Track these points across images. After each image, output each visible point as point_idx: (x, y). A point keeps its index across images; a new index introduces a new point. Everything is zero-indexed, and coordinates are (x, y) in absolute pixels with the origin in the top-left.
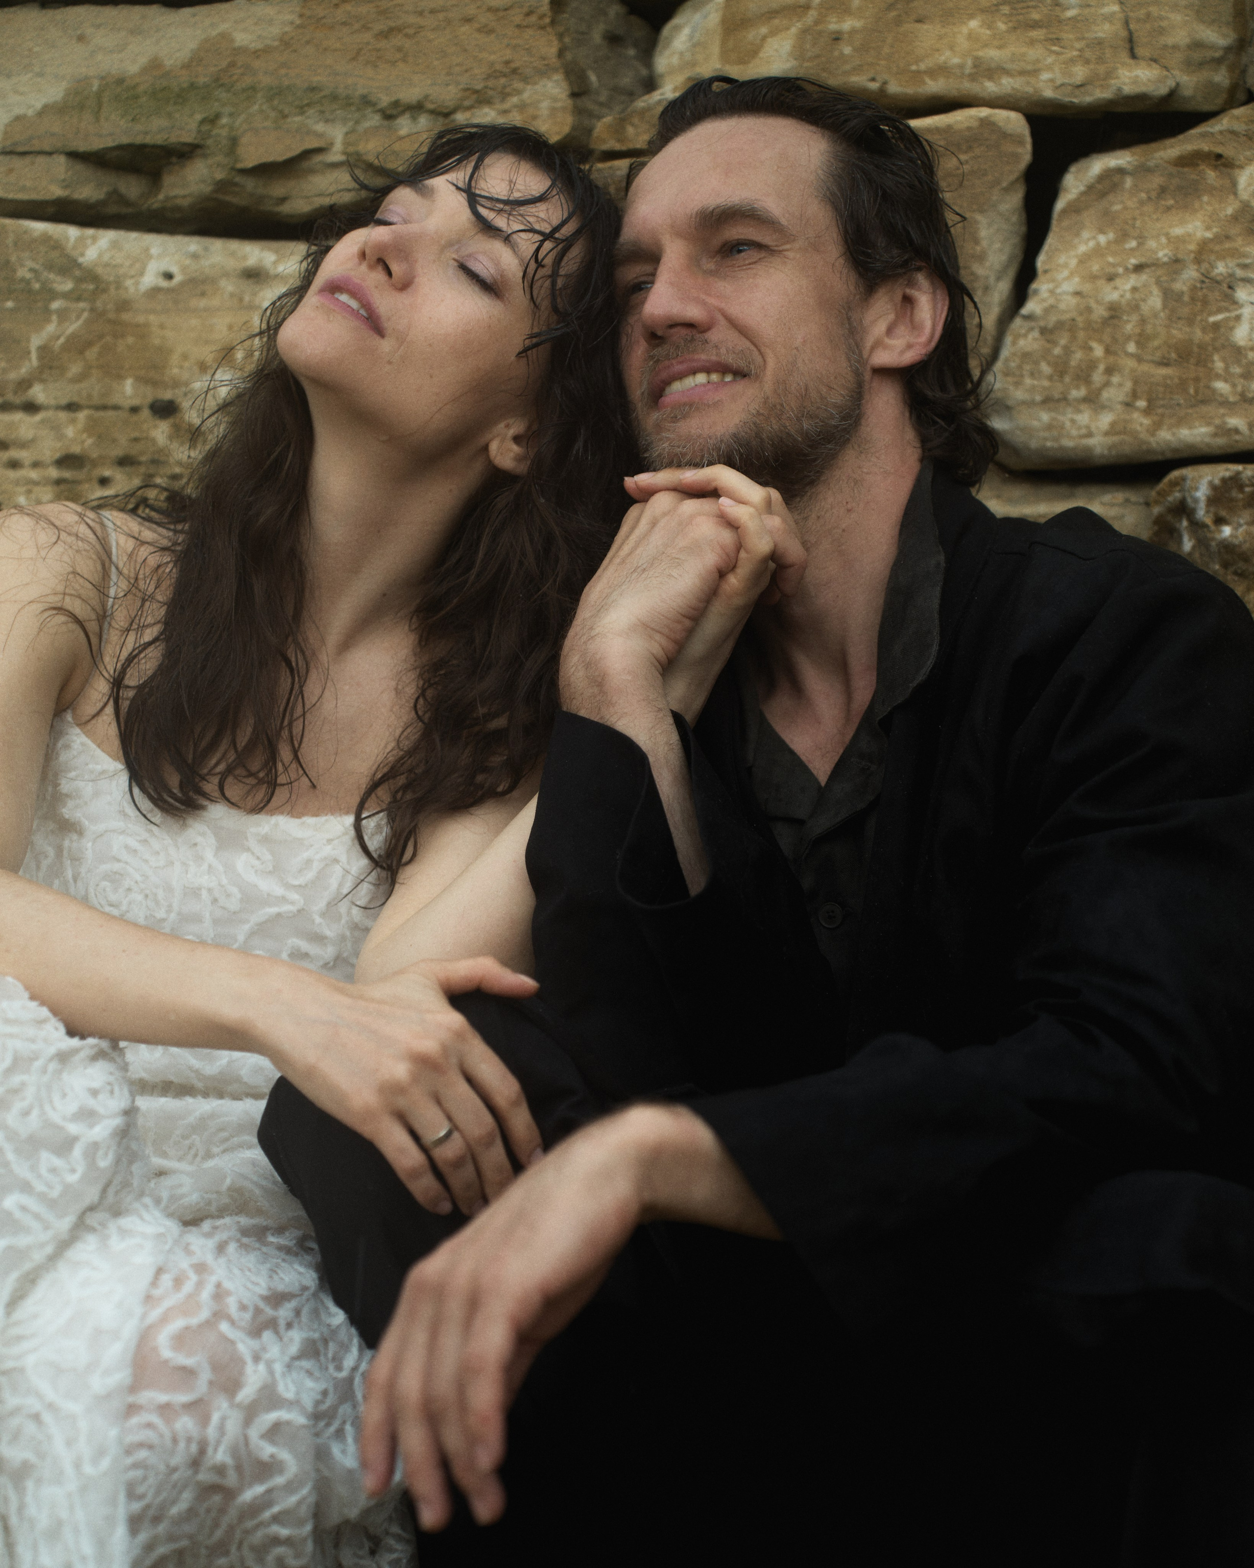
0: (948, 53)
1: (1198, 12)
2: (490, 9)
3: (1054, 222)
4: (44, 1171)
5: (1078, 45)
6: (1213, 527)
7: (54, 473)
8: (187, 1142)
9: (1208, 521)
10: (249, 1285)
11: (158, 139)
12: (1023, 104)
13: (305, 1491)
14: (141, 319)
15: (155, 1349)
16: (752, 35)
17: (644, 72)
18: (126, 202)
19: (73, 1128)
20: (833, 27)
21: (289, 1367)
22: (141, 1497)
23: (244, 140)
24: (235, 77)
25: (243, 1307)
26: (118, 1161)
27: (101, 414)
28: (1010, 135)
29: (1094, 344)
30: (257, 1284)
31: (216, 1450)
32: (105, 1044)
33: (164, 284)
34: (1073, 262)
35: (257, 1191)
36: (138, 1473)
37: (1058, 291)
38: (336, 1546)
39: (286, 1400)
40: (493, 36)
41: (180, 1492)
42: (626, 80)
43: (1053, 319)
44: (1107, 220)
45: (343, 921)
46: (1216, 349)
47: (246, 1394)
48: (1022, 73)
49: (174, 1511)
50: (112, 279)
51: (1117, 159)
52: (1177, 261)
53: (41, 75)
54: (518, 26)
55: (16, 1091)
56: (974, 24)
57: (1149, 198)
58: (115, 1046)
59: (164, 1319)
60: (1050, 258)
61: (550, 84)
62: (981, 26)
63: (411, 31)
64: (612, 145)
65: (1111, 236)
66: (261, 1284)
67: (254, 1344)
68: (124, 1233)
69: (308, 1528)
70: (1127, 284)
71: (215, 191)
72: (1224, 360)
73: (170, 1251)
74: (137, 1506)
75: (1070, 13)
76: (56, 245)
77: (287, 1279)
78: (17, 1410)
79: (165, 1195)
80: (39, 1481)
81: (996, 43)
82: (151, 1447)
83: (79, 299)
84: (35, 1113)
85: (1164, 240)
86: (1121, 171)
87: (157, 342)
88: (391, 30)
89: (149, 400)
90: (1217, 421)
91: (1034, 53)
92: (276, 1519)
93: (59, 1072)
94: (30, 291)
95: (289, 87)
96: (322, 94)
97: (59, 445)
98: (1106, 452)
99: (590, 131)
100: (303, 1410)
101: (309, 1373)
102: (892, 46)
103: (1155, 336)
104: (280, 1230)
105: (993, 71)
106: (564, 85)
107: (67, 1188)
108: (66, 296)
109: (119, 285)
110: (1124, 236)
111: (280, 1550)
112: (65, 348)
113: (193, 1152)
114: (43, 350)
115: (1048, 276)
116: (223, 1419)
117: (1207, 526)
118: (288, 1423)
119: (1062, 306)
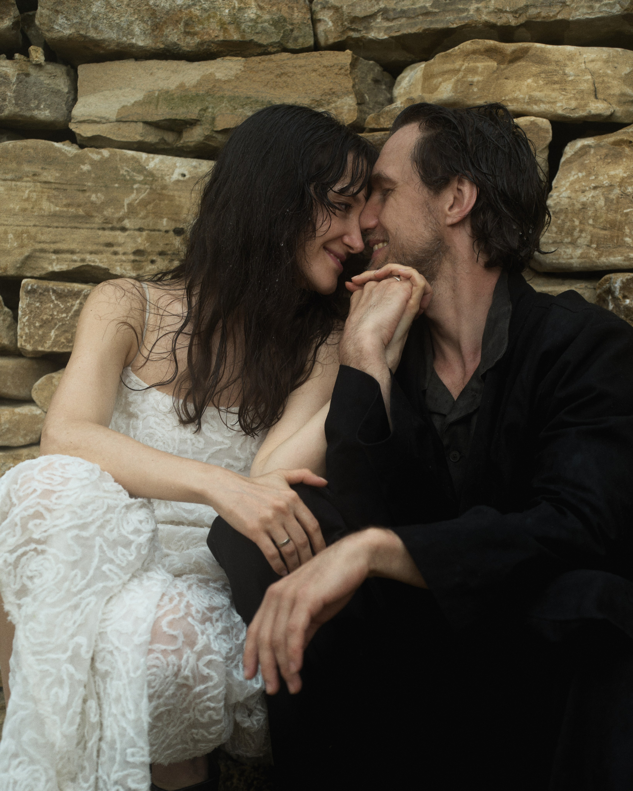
0: (518, 93)
1: (624, 81)
2: (324, 66)
3: (560, 167)
4: (119, 555)
5: (573, 92)
6: (622, 300)
7: (132, 257)
8: (179, 543)
9: (620, 297)
10: (201, 603)
11: (182, 117)
12: (549, 116)
13: (221, 689)
14: (171, 193)
15: (161, 626)
16: (435, 81)
17: (389, 96)
18: (168, 144)
19: (132, 537)
20: (470, 79)
21: (216, 637)
22: (153, 687)
23: (218, 119)
24: (215, 92)
25: (198, 612)
26: (149, 551)
27: (153, 233)
28: (543, 129)
29: (575, 220)
30: (203, 602)
31: (185, 670)
32: (145, 501)
33: (181, 178)
34: (568, 184)
35: (206, 564)
36: (153, 677)
37: (561, 196)
38: (234, 712)
39: (214, 651)
40: (325, 78)
41: (170, 686)
42: (381, 99)
43: (558, 208)
44: (583, 167)
45: (248, 451)
46: (626, 224)
47: (198, 647)
48: (549, 103)
49: (167, 694)
50: (160, 176)
51: (588, 141)
52: (611, 186)
53: (134, 89)
54: (336, 74)
55: (108, 521)
56: (530, 81)
57: (601, 158)
58: (149, 502)
59: (165, 615)
60: (558, 182)
61: (348, 99)
62: (532, 82)
63: (291, 75)
64: (374, 126)
65: (584, 174)
66: (206, 603)
67: (202, 627)
68: (149, 578)
69: (222, 704)
70: (590, 194)
71: (204, 140)
72: (629, 228)
73: (168, 587)
74: (152, 691)
75: (570, 78)
76: (137, 161)
77: (217, 601)
78: (104, 649)
79: (167, 564)
80: (112, 679)
81: (539, 90)
82: (158, 667)
83: (146, 184)
84: (116, 530)
85: (606, 176)
86: (589, 146)
87: (177, 203)
88: (282, 74)
89: (173, 228)
90: (626, 255)
91: (554, 94)
92: (209, 699)
93: (125, 513)
94: (125, 180)
95: (238, 97)
96: (252, 100)
97: (134, 245)
98: (578, 266)
99: (365, 120)
100: (221, 655)
101: (225, 640)
102: (494, 89)
103: (601, 217)
104: (215, 581)
105: (537, 101)
106: (355, 99)
107: (129, 562)
108: (140, 182)
109: (162, 178)
110: (589, 174)
111: (210, 712)
112: (139, 204)
113: (181, 547)
114: (130, 205)
115: (557, 189)
116: (188, 657)
117: (619, 299)
118: (215, 660)
119: (562, 203)
